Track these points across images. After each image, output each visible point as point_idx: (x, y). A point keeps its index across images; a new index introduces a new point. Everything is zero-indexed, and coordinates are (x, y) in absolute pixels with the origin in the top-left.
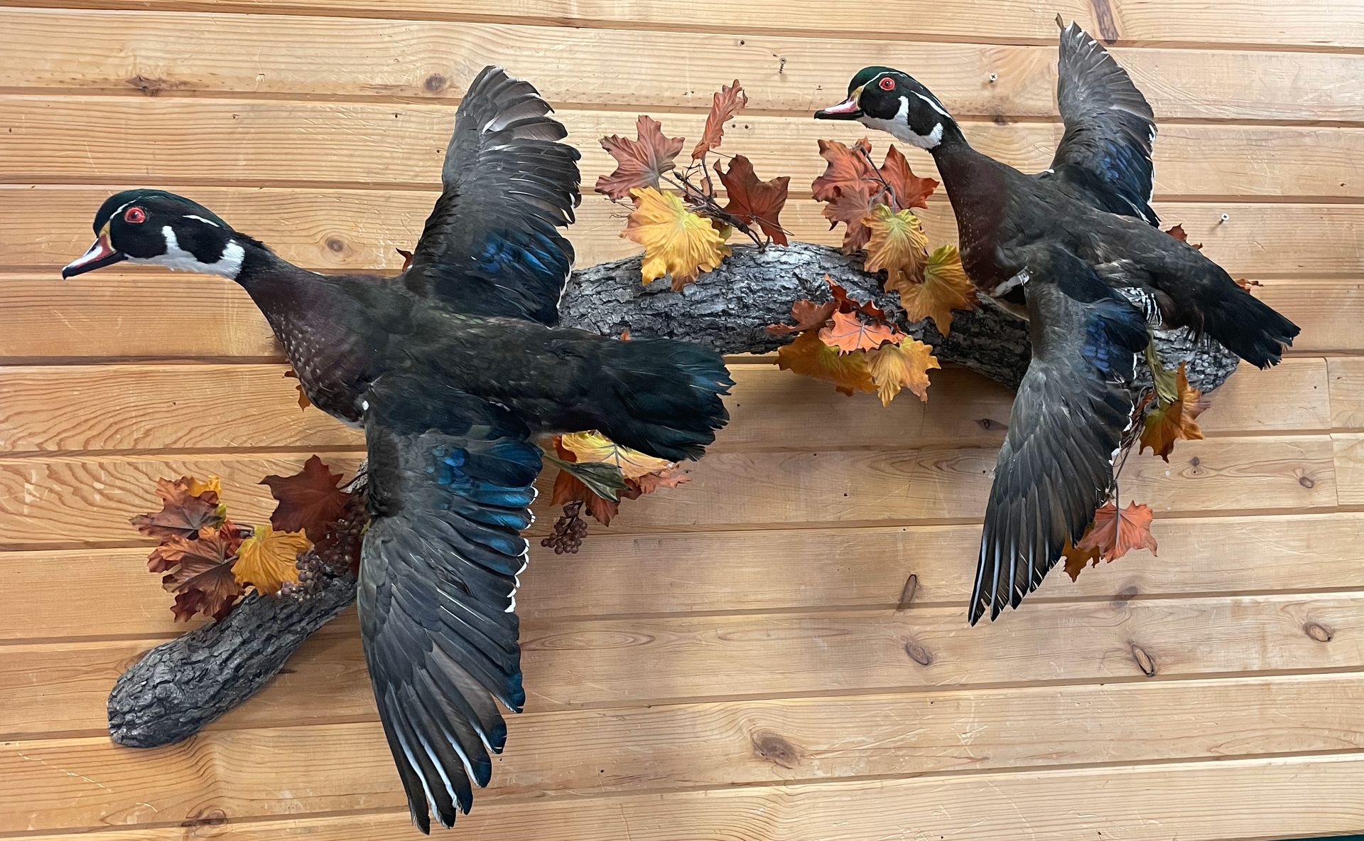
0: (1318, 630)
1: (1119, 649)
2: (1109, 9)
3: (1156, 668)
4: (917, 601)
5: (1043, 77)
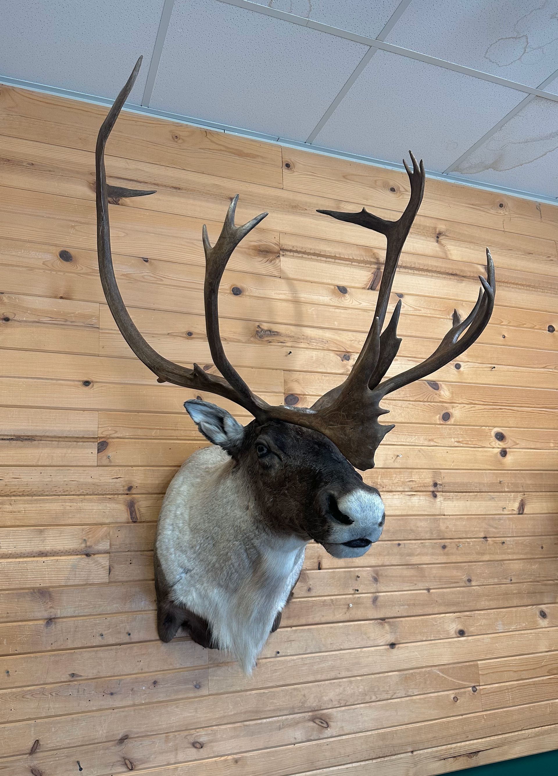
0: (198, 744)
1: (119, 761)
2: (135, 510)
3: (133, 767)
4: (38, 751)
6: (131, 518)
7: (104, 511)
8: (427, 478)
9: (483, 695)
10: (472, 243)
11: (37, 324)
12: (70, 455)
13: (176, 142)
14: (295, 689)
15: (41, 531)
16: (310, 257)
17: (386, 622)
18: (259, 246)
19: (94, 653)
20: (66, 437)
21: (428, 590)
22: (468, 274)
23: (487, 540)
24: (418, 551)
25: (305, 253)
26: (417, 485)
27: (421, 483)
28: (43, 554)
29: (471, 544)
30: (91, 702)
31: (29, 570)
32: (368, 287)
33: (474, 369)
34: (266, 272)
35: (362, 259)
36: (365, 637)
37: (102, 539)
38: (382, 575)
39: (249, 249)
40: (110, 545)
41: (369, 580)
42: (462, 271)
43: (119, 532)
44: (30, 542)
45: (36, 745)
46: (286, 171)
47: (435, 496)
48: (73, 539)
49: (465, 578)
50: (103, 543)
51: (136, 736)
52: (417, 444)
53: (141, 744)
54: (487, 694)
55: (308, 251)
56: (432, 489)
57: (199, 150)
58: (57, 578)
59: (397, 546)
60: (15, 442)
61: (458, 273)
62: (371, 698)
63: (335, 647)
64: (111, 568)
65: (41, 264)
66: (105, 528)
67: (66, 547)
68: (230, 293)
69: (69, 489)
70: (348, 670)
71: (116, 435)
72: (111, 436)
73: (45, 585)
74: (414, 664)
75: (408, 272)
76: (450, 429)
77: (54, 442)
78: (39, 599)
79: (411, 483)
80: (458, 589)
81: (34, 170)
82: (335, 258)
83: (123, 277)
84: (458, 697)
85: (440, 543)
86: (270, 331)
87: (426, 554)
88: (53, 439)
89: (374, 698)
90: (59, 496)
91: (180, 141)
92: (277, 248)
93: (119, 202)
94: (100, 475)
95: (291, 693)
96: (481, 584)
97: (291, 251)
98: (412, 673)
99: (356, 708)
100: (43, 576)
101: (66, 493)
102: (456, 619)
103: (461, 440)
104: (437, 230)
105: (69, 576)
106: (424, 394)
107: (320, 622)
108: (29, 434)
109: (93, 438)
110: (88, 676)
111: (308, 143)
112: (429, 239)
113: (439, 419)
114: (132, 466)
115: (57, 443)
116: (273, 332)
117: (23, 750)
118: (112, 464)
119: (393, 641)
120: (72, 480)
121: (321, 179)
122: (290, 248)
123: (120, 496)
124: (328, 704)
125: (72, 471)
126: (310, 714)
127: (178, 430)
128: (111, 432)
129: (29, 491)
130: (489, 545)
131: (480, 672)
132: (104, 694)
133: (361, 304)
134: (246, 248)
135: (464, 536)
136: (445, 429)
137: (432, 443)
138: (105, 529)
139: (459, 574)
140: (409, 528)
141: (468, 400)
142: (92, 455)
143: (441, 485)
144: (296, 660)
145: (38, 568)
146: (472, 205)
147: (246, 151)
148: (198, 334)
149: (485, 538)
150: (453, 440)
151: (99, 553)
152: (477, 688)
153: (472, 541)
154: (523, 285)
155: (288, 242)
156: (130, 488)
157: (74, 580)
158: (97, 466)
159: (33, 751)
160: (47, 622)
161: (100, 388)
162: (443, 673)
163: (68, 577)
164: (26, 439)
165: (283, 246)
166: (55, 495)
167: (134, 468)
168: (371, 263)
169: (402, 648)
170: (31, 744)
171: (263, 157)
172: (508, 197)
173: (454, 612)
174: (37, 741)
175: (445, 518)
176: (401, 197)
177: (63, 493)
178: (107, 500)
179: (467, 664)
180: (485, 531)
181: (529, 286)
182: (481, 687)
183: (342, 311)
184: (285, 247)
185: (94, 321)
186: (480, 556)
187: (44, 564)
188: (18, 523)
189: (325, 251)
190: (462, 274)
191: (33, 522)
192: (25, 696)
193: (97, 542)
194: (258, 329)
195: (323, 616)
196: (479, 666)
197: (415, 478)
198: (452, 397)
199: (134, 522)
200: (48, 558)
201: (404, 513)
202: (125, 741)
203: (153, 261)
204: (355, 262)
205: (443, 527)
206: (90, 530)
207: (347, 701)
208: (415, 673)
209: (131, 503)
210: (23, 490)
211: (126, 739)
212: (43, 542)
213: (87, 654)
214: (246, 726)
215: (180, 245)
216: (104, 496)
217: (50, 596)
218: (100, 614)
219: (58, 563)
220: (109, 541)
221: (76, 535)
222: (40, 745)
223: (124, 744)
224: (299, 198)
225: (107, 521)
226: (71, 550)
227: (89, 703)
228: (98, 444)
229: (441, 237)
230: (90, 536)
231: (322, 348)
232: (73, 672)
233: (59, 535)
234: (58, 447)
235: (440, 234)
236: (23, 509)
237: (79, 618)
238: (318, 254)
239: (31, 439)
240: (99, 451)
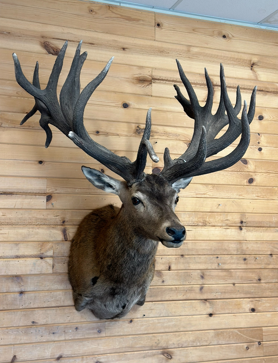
6: (64, 238)
7: (50, 234)
8: (237, 218)
9: (265, 347)
12: (32, 203)
13: (91, 14)
14: (153, 336)
15: (17, 245)
16: (170, 83)
17: (207, 302)
18: (140, 77)
19: (44, 311)
20: (30, 193)
21: (234, 284)
22: (270, 90)
23: (272, 256)
24: (229, 261)
25: (167, 80)
26: (230, 223)
27: (232, 221)
28: (18, 257)
29: (262, 258)
30: (43, 337)
31: (11, 265)
32: (205, 100)
33: (271, 151)
34: (143, 93)
35: (203, 83)
36: (194, 309)
37: (49, 249)
38: (206, 275)
39: (133, 79)
40: (53, 253)
41: (198, 278)
42: (266, 88)
43: (58, 246)
44: (11, 250)
45: (14, 358)
46: (157, 29)
47: (241, 229)
48: (33, 249)
49: (257, 278)
50: (50, 252)
51: (66, 356)
52: (232, 198)
53: (69, 361)
54: (267, 346)
55: (169, 79)
56: (240, 225)
57: (105, 18)
58: (25, 270)
59: (216, 258)
60: (3, 195)
61: (264, 89)
62: (197, 344)
63: (177, 314)
64: (54, 265)
65: (16, 94)
67: (30, 253)
68: (122, 107)
69: (31, 222)
70: (184, 327)
71: (57, 192)
72: (53, 192)
73: (19, 274)
74: (224, 327)
76: (253, 188)
77: (23, 196)
78: (16, 281)
79: (227, 221)
80: (252, 284)
81: (10, 37)
84: (249, 347)
85: (242, 257)
87: (234, 263)
88: (23, 194)
89: (198, 344)
90: (26, 225)
91: (94, 13)
92: (150, 78)
94: (48, 214)
95: (151, 338)
96: (267, 282)
97: (158, 79)
98: (222, 332)
99: (188, 349)
100: (18, 269)
102: (250, 302)
103: (259, 195)
104: (252, 62)
106: (238, 167)
107: (169, 300)
108: (10, 191)
109: (44, 193)
110: (41, 323)
111: (172, 9)
112: (246, 67)
113: (247, 182)
114: (65, 209)
115: (25, 196)
117: (7, 360)
118: (54, 208)
119: (211, 312)
120: (33, 216)
121: (179, 32)
122: (158, 78)
123: (58, 226)
124: (172, 346)
125: (33, 212)
126: (161, 350)
127: (90, 189)
128: (54, 190)
129: (10, 223)
130: (273, 259)
131: (264, 334)
132: (49, 333)
134: (132, 79)
135: (258, 253)
136: (250, 188)
137: (241, 197)
138: (50, 244)
139: (253, 276)
140: (224, 248)
141: (265, 171)
142: (43, 203)
143: (245, 222)
144: (154, 320)
147: (133, 17)
148: (102, 132)
149: (271, 255)
150: (254, 195)
151: (47, 257)
152: (261, 343)
153: (262, 257)
155: (157, 74)
156: (64, 222)
157: (34, 271)
158: (46, 209)
159: (12, 362)
160: (20, 293)
161: (48, 165)
162: (240, 332)
163: (31, 270)
164: (9, 194)
165: (154, 77)
166: (24, 225)
167: (66, 211)
169: (217, 317)
170: (12, 357)
171: (143, 21)
173: (249, 298)
174: (15, 356)
175: (246, 243)
176: (230, 41)
177: (29, 224)
178: (51, 228)
179: (256, 328)
180: (271, 251)
182: (264, 343)
184: (155, 77)
186: (267, 266)
187: (18, 262)
188: (5, 240)
191: (12, 239)
192: (9, 332)
193: (47, 251)
194: (137, 129)
195: (171, 297)
196: (263, 330)
197: (229, 218)
198: (256, 169)
199: (66, 241)
200: (21, 259)
201: (221, 239)
202: (60, 359)
205: (244, 247)
206: (43, 244)
207: (183, 345)
208: (224, 331)
209: (64, 230)
210: (8, 222)
212: (18, 250)
213: (40, 312)
214: (126, 355)
216: (50, 226)
217: (22, 279)
218: (48, 290)
219: (26, 262)
220: (52, 251)
221: (35, 247)
222: (16, 358)
223: (60, 360)
224: (165, 46)
225: (52, 240)
226: (33, 255)
227: (41, 337)
228: (47, 196)
229: (254, 66)
230: (43, 248)
231: (175, 139)
232: (34, 321)
233: (26, 247)
234: (25, 198)
235: (253, 64)
236: (7, 232)
237: (37, 292)
238: (176, 81)
239: (11, 194)
240: (47, 200)
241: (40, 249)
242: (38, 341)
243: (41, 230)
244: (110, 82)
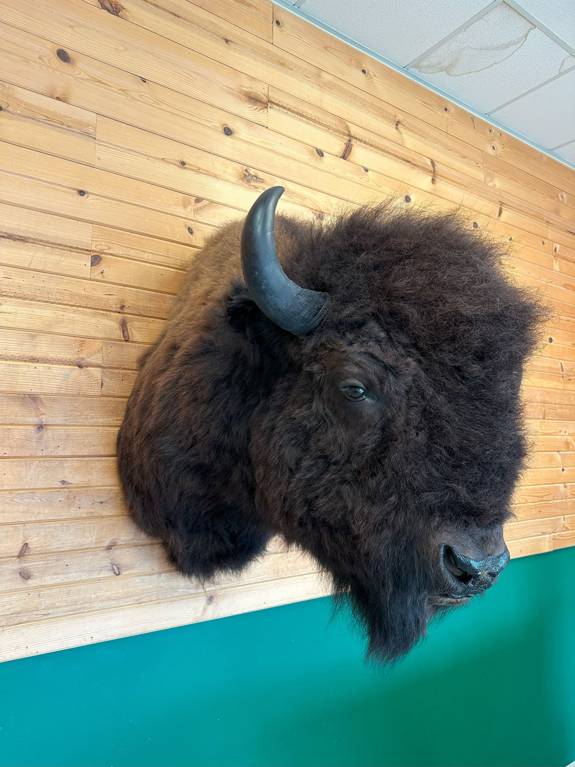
1: (107, 566)
2: (127, 329)
3: (120, 572)
4: (27, 554)
5: (99, 352)
6: (124, 336)
7: (97, 325)
10: (423, 137)
11: (32, 121)
12: (64, 263)
15: (33, 337)
16: (293, 114)
18: (250, 93)
19: (84, 463)
20: (60, 244)
22: (418, 164)
25: (289, 109)
28: (34, 359)
30: (81, 510)
31: (20, 374)
32: (340, 156)
34: (255, 119)
35: (337, 128)
37: (95, 353)
39: (241, 93)
40: (103, 360)
42: (414, 160)
43: (111, 349)
44: (21, 345)
45: (24, 548)
46: (276, 27)
48: (65, 349)
50: (96, 357)
51: (124, 544)
53: (128, 551)
55: (292, 109)
58: (49, 385)
60: (7, 240)
61: (411, 161)
64: (104, 382)
65: (38, 58)
66: (98, 343)
67: (59, 355)
68: (222, 132)
69: (62, 298)
71: (110, 251)
72: (104, 251)
73: (36, 391)
75: (373, 150)
77: (47, 248)
78: (30, 405)
82: (314, 121)
83: (120, 92)
86: (257, 177)
88: (47, 244)
90: (52, 303)
92: (265, 99)
93: (120, 14)
94: (94, 289)
97: (277, 105)
100: (34, 382)
101: (58, 301)
104: (397, 119)
105: (62, 385)
108: (22, 234)
109: (87, 250)
110: (77, 484)
111: (296, 6)
112: (390, 124)
114: (124, 285)
115: (51, 248)
116: (259, 179)
117: (11, 553)
118: (105, 280)
120: (66, 289)
121: (306, 44)
122: (277, 102)
123: (112, 313)
125: (65, 281)
127: (169, 257)
128: (105, 247)
129: (21, 294)
132: (93, 502)
133: (334, 169)
134: (238, 92)
142: (85, 267)
145: (29, 373)
146: (425, 103)
148: (191, 165)
151: (92, 365)
154: (458, 183)
155: (275, 96)
156: (122, 307)
157: (66, 389)
158: (91, 279)
159: (21, 555)
160: (38, 428)
161: (95, 201)
163: (60, 385)
164: (18, 239)
165: (271, 99)
166: (47, 302)
167: (126, 288)
168: (344, 134)
170: (20, 546)
171: (256, 9)
172: (452, 104)
174: (26, 545)
176: (370, 80)
177: (56, 301)
178: (99, 315)
181: (462, 185)
183: (319, 172)
184: (273, 100)
185: (91, 130)
187: (35, 369)
188: (9, 325)
189: (307, 113)
190: (413, 162)
191: (24, 326)
192: (14, 500)
193: (91, 355)
194: (246, 173)
199: (127, 341)
200: (40, 365)
202: (113, 548)
203: (150, 83)
204: (331, 130)
206: (83, 342)
209: (123, 322)
210: (15, 291)
211: (114, 546)
212: (35, 348)
213: (77, 463)
215: (177, 73)
216: (97, 311)
217: (41, 401)
218: (92, 426)
219: (50, 370)
220: (101, 355)
221: (69, 345)
222: (29, 548)
223: (111, 550)
224: (286, 56)
225: (100, 336)
226: (64, 360)
227: (78, 510)
228: (92, 257)
229: (399, 126)
230: (83, 348)
231: (300, 203)
232: (64, 480)
233: (50, 343)
234: (52, 254)
235: (399, 122)
236: (14, 311)
237: (71, 428)
238: (301, 114)
239: (23, 240)
240: (92, 264)
241: (77, 350)
242: (72, 516)
243: (80, 316)
244: (204, 87)
